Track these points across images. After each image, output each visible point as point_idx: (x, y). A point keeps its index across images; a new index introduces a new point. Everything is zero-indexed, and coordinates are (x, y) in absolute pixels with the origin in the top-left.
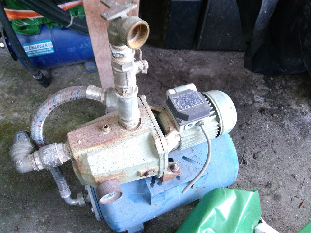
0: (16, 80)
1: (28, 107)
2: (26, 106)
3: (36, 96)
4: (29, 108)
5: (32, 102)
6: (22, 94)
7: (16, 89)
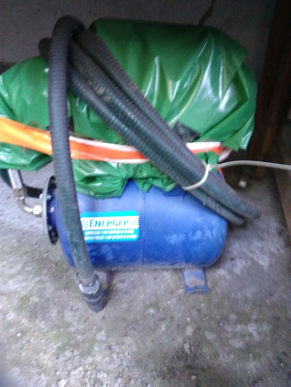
0: (41, 282)
1: (47, 357)
2: (45, 353)
3: (72, 329)
4: (49, 359)
5: (60, 344)
6: (44, 318)
7: (36, 305)
